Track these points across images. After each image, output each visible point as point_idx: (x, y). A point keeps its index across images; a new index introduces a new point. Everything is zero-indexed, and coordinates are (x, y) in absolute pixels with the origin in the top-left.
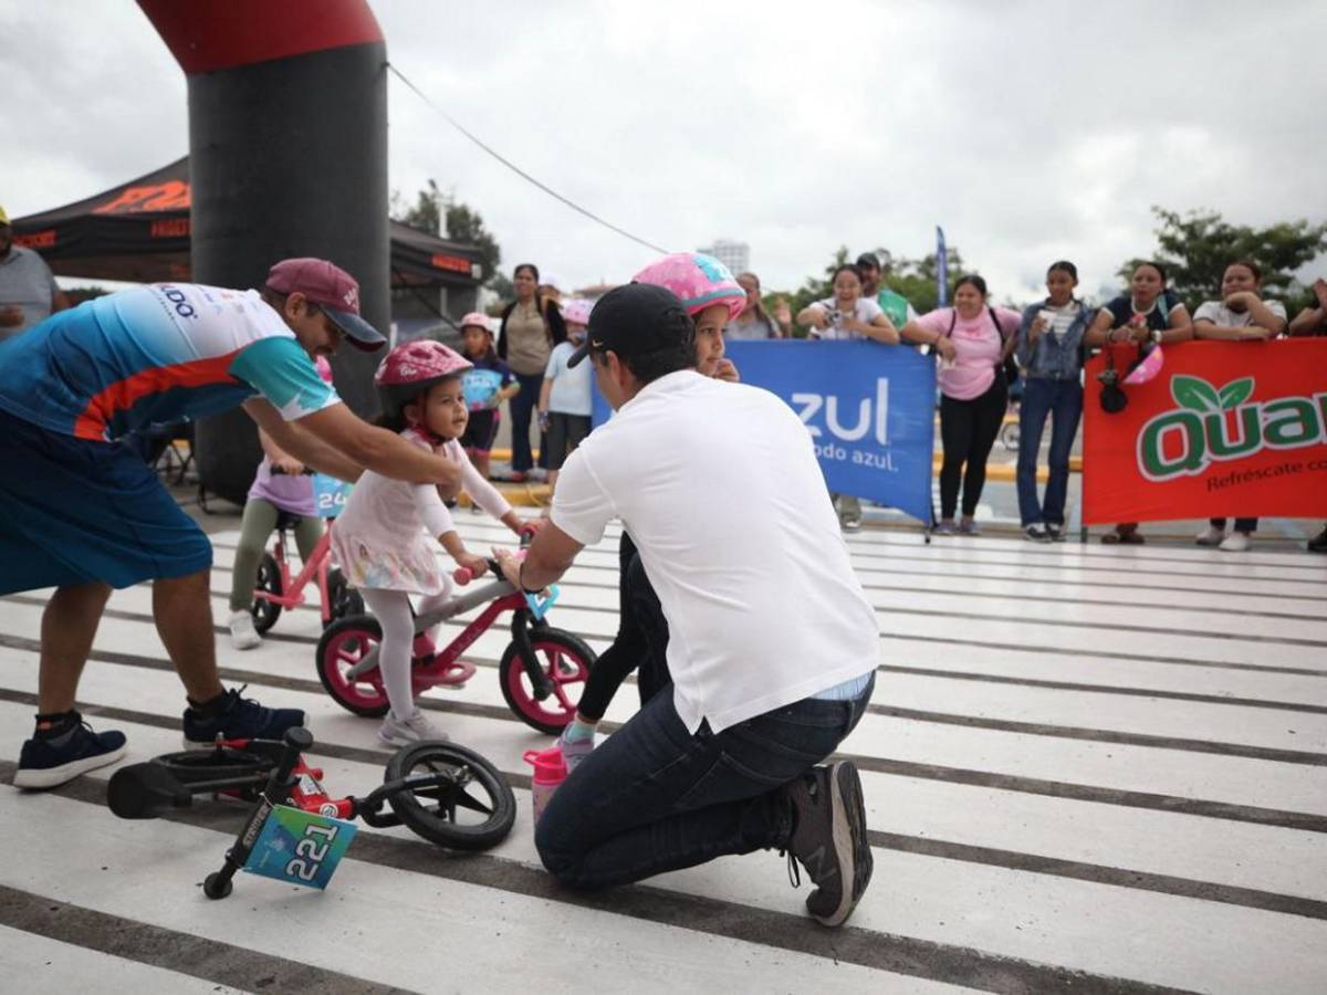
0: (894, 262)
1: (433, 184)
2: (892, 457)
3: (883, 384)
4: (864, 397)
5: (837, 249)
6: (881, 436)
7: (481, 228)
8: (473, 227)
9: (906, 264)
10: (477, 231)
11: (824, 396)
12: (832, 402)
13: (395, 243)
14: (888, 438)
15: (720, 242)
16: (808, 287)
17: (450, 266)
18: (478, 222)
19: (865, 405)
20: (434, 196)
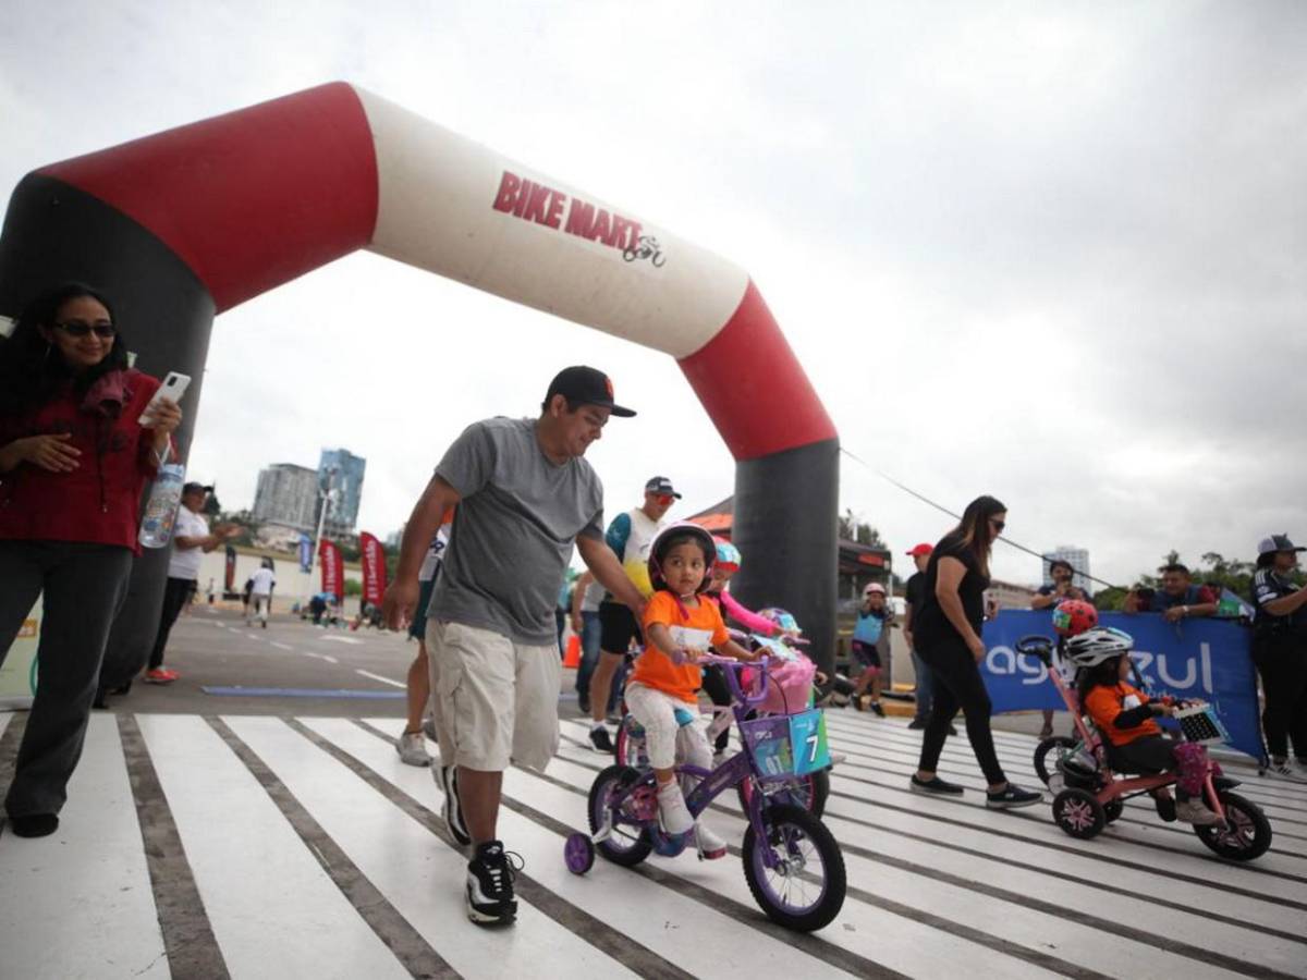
0: (1227, 564)
1: (849, 511)
2: (1220, 704)
3: (1205, 648)
4: (1191, 656)
5: (1168, 553)
6: (1208, 686)
7: (878, 539)
8: (872, 539)
9: (1239, 566)
10: (875, 541)
11: (1155, 654)
12: (1162, 659)
13: (841, 549)
14: (1214, 689)
15: (1062, 548)
16: (1143, 583)
17: (870, 562)
18: (876, 535)
19: (1191, 663)
20: (848, 520)
